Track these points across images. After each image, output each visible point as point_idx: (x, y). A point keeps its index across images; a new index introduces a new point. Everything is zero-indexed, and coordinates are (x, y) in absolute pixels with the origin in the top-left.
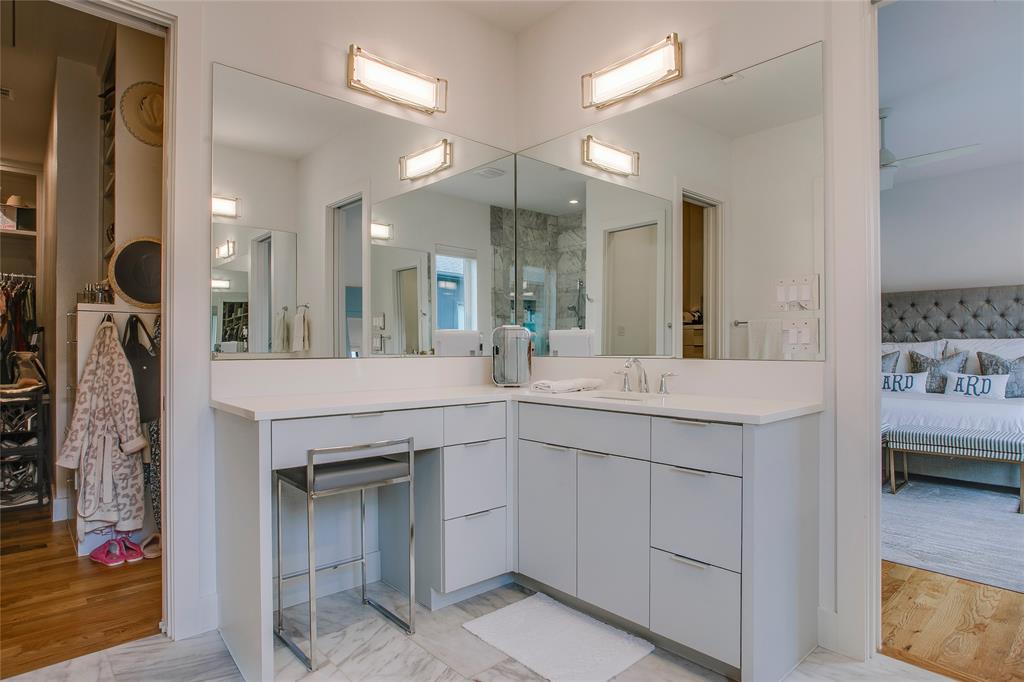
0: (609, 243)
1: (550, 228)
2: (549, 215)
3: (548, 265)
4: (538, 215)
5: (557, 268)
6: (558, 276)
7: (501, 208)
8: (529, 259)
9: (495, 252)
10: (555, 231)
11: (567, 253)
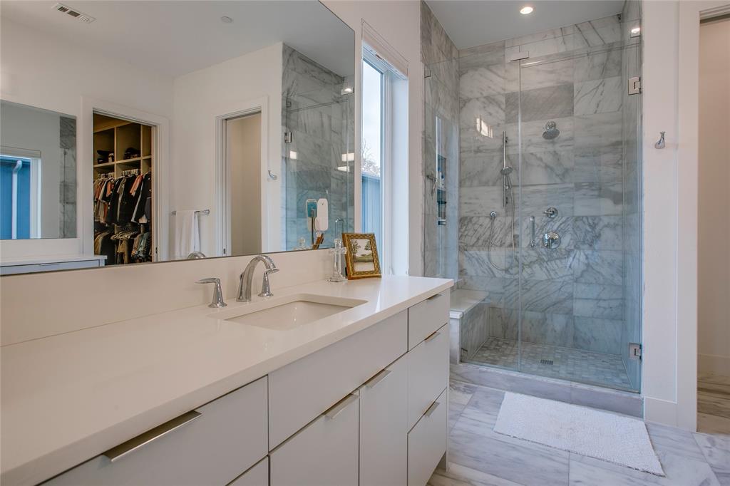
11: (477, 99)
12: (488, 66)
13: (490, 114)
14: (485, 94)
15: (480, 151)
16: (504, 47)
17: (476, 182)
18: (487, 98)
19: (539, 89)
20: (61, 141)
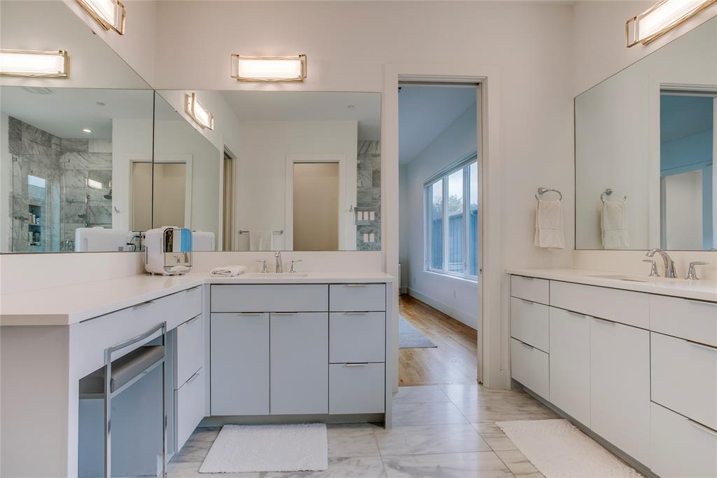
0: (133, 169)
1: (54, 147)
2: (53, 136)
3: (50, 179)
4: (44, 133)
5: (60, 181)
6: (61, 188)
7: (21, 122)
8: (35, 169)
9: (14, 160)
10: (58, 149)
11: (72, 170)
12: (79, 152)
13: (80, 181)
14: (77, 168)
15: (74, 202)
16: (88, 142)
17: (71, 221)
18: (77, 170)
19: (106, 171)
20: (10, 144)
